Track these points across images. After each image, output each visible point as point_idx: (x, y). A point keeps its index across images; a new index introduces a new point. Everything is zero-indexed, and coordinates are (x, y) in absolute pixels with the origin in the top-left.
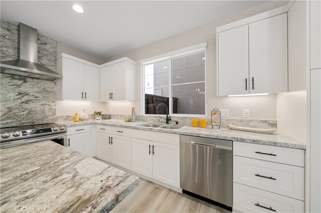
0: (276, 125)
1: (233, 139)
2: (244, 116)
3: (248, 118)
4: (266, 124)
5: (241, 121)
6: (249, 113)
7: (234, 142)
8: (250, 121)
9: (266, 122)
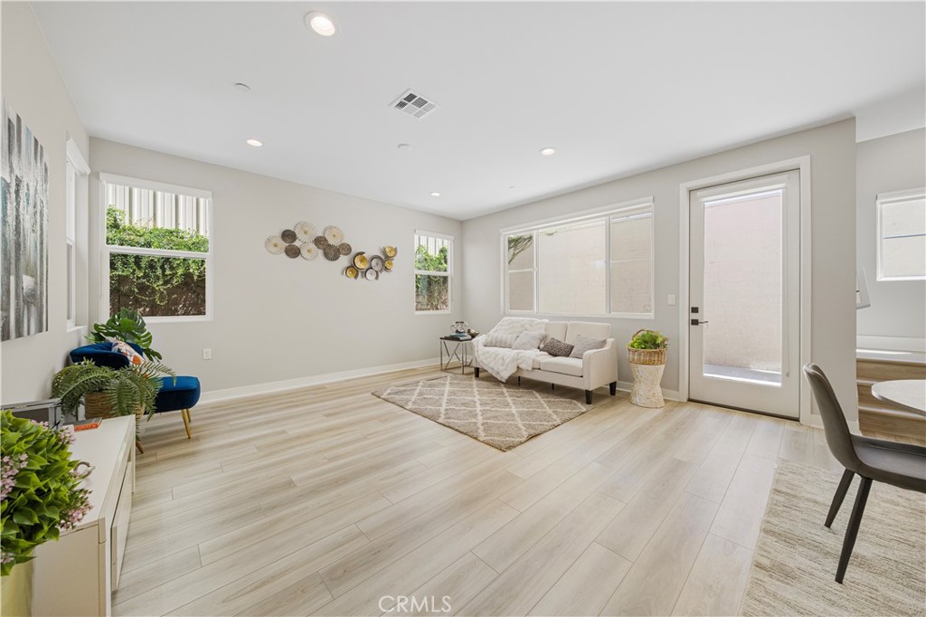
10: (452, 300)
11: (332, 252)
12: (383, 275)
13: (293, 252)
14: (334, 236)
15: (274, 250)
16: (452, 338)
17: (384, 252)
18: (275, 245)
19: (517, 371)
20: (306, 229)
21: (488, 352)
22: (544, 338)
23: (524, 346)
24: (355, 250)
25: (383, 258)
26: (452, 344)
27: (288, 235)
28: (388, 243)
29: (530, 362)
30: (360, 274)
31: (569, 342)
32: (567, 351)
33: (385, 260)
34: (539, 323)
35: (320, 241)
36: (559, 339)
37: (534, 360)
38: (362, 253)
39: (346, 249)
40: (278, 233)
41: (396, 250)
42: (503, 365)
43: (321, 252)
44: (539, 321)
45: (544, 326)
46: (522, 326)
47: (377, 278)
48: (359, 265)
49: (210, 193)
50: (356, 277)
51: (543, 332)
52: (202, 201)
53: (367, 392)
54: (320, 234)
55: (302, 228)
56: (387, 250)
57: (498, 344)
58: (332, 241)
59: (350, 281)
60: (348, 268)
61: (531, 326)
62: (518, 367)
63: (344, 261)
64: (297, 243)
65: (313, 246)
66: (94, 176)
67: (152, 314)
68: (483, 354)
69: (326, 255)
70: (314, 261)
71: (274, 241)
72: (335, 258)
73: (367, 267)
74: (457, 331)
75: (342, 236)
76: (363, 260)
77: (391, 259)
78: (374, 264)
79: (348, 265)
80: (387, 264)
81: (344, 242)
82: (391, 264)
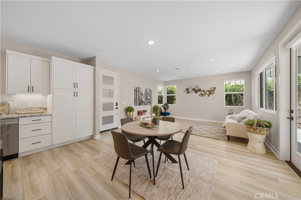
0: (47, 109)
1: (19, 117)
2: (29, 106)
3: (32, 107)
4: (42, 109)
5: (27, 108)
6: (32, 104)
7: (19, 119)
8: (33, 108)
9: (42, 108)
10: (245, 102)
11: (196, 91)
12: (211, 95)
13: (188, 92)
14: (197, 88)
15: (185, 92)
17: (211, 89)
24: (202, 90)
25: (211, 91)
27: (187, 89)
30: (204, 95)
35: (194, 89)
38: (204, 90)
39: (200, 90)
40: (186, 89)
41: (215, 88)
43: (194, 91)
47: (209, 96)
49: (176, 85)
50: (203, 96)
54: (194, 88)
55: (190, 87)
59: (201, 97)
63: (199, 93)
64: (189, 91)
65: (192, 91)
66: (165, 86)
67: (169, 104)
70: (193, 94)
72: (197, 92)
73: (206, 93)
74: (229, 113)
75: (199, 87)
76: (204, 92)
77: (213, 91)
78: (208, 93)
79: (200, 94)
80: (212, 92)
81: (199, 88)
82: (214, 92)
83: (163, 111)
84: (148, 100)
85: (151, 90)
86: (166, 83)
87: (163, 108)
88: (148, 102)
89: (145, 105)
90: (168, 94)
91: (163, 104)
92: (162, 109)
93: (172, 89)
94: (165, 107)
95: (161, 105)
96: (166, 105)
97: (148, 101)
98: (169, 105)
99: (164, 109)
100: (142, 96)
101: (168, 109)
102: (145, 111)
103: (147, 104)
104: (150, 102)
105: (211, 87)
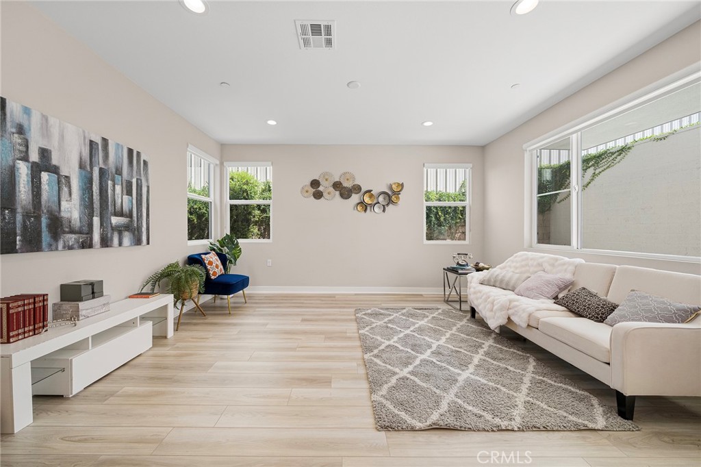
10: (470, 230)
11: (345, 193)
12: (390, 208)
13: (318, 195)
14: (348, 180)
15: (306, 194)
16: (453, 270)
17: (391, 187)
18: (307, 192)
19: (507, 323)
20: (327, 177)
21: (480, 292)
22: (568, 285)
23: (529, 293)
24: (364, 189)
25: (390, 193)
26: (452, 276)
27: (315, 183)
28: (394, 179)
29: (525, 316)
30: (368, 208)
31: (611, 298)
32: (601, 313)
33: (391, 196)
34: (564, 264)
35: (337, 186)
36: (594, 291)
37: (530, 315)
38: (370, 191)
39: (357, 189)
40: (308, 183)
41: (402, 185)
42: (492, 310)
43: (338, 193)
44: (566, 259)
45: (571, 268)
46: (540, 265)
47: (384, 211)
48: (367, 200)
49: (270, 163)
50: (365, 210)
51: (568, 276)
52: (268, 168)
53: (351, 308)
54: (337, 180)
55: (324, 176)
56: (393, 186)
57: (497, 284)
58: (346, 184)
59: (360, 214)
60: (358, 204)
61: (553, 265)
62: (509, 318)
63: (355, 198)
64: (321, 188)
65: (332, 189)
66: (222, 164)
68: (475, 293)
69: (342, 196)
70: (334, 201)
71: (306, 189)
72: (348, 197)
73: (375, 202)
74: (458, 264)
75: (354, 179)
76: (371, 196)
77: (397, 193)
78: (381, 199)
79: (358, 202)
80: (394, 198)
81: (356, 183)
82: (398, 198)
83: (215, 273)
84: (121, 214)
85: (143, 157)
86: (226, 151)
87: (213, 258)
88: (120, 230)
89: (87, 245)
90: (233, 196)
91: (210, 240)
92: (211, 263)
93: (245, 187)
94: (225, 250)
95: (205, 242)
96: (229, 241)
97: (115, 220)
98: (240, 241)
99: (219, 263)
100: (45, 176)
101: (235, 260)
102: (86, 291)
103: (105, 242)
104: (135, 231)
105: (392, 182)
